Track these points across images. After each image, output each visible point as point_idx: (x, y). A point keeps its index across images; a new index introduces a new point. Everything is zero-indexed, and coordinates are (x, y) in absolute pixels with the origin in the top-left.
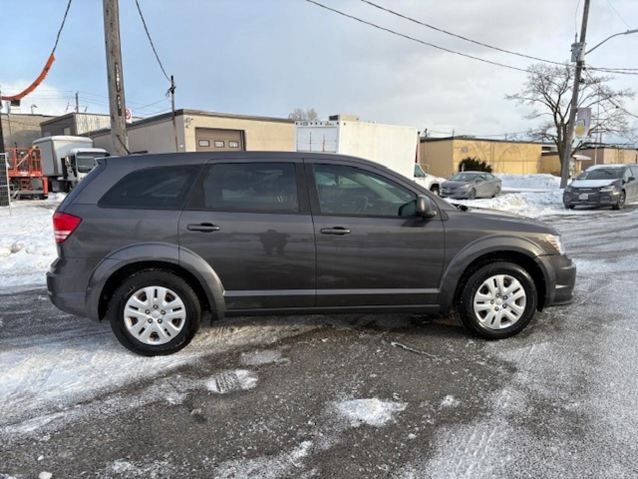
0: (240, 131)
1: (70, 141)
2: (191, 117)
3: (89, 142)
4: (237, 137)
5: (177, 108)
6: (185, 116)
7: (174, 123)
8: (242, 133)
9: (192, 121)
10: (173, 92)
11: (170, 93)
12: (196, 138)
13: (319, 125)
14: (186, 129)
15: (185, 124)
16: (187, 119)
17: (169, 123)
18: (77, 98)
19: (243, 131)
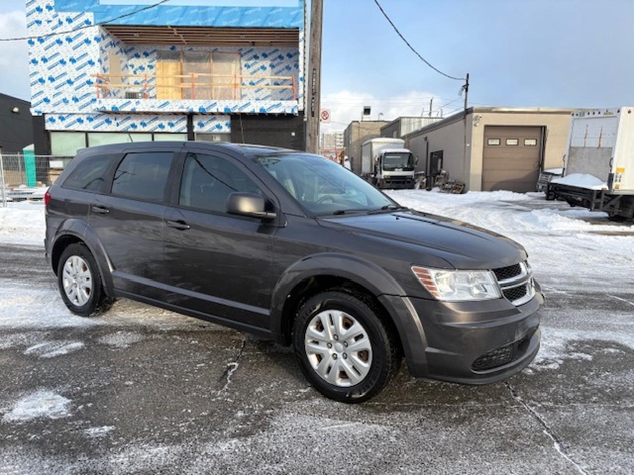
0: (541, 127)
1: (385, 143)
2: (480, 115)
3: (402, 143)
4: (537, 134)
5: (468, 106)
6: (475, 115)
7: (465, 123)
8: (543, 129)
9: (481, 119)
10: (467, 90)
11: (464, 92)
12: (485, 136)
13: (597, 115)
14: (473, 127)
15: (474, 123)
16: (477, 117)
17: (461, 123)
18: (431, 104)
19: (545, 127)
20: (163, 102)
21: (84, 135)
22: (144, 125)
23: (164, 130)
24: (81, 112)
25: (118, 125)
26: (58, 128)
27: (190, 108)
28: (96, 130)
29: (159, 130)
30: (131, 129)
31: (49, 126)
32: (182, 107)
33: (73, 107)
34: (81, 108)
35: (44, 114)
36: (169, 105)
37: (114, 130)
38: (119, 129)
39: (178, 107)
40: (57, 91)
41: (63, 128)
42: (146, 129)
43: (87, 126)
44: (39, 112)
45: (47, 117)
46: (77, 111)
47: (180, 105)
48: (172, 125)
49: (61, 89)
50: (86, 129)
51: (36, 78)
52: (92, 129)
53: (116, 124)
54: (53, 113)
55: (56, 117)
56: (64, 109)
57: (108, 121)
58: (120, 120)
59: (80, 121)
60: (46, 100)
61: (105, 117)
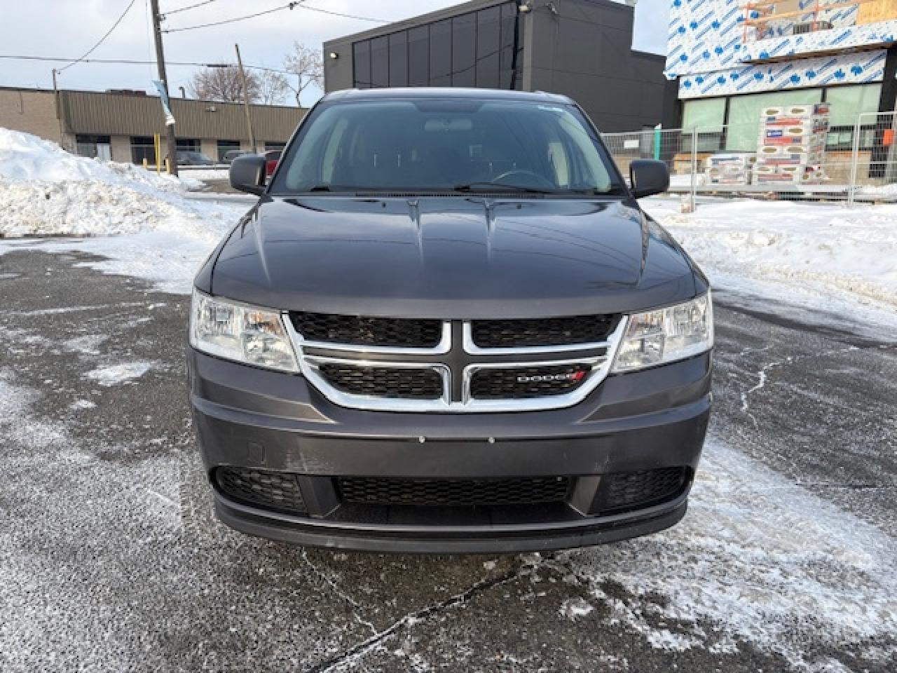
20: (840, 32)
21: (723, 101)
22: (811, 75)
23: (844, 80)
24: (723, 67)
25: (772, 79)
26: (693, 96)
27: (888, 36)
28: (740, 92)
29: (835, 81)
30: (791, 85)
31: (683, 94)
32: (874, 37)
33: (715, 62)
34: (724, 62)
35: (679, 77)
36: (851, 36)
37: (765, 89)
38: (772, 86)
39: (865, 38)
40: (698, 42)
41: (699, 95)
42: (814, 82)
43: (730, 87)
44: (673, 75)
45: (682, 81)
46: (719, 67)
47: (869, 33)
48: (857, 70)
49: (703, 38)
50: (727, 93)
51: (676, 27)
52: (735, 91)
53: (769, 78)
54: (688, 74)
55: (692, 80)
56: (705, 66)
57: (759, 77)
58: (776, 73)
59: (721, 80)
60: (684, 58)
61: (755, 70)
